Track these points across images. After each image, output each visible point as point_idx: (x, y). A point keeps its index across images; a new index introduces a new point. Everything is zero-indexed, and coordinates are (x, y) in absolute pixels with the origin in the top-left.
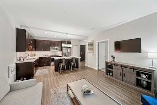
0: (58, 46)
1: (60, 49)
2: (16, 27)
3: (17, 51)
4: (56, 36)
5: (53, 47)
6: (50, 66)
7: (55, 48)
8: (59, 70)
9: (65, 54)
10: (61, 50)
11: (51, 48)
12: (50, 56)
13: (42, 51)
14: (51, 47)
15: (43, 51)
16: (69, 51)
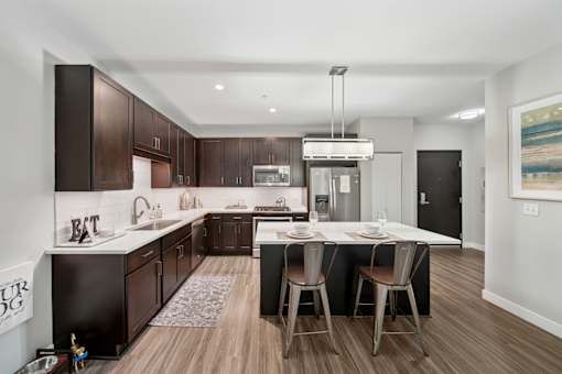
0: (286, 160)
1: (298, 175)
2: (46, 54)
3: (56, 190)
4: (273, 110)
5: (270, 167)
6: (249, 258)
7: (275, 172)
8: (281, 310)
9: (323, 201)
10: (305, 183)
11: (258, 172)
12: (250, 210)
13: (220, 185)
14: (255, 167)
15: (226, 185)
16: (345, 187)
